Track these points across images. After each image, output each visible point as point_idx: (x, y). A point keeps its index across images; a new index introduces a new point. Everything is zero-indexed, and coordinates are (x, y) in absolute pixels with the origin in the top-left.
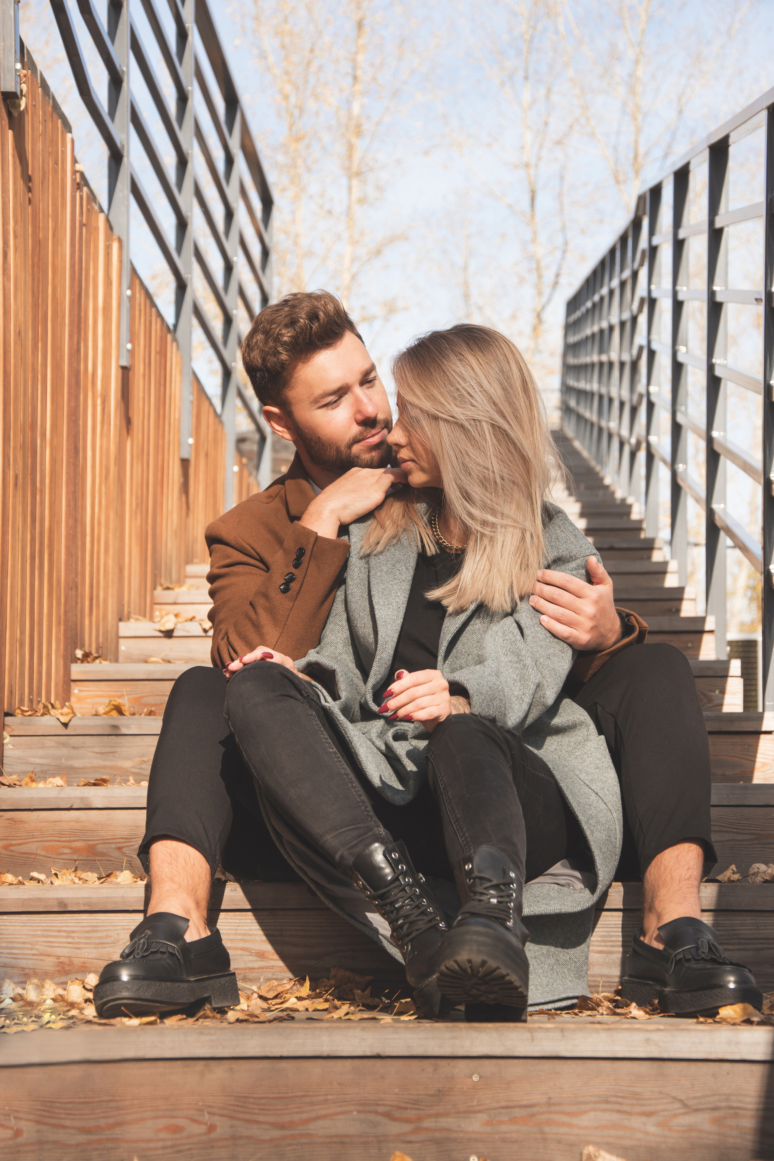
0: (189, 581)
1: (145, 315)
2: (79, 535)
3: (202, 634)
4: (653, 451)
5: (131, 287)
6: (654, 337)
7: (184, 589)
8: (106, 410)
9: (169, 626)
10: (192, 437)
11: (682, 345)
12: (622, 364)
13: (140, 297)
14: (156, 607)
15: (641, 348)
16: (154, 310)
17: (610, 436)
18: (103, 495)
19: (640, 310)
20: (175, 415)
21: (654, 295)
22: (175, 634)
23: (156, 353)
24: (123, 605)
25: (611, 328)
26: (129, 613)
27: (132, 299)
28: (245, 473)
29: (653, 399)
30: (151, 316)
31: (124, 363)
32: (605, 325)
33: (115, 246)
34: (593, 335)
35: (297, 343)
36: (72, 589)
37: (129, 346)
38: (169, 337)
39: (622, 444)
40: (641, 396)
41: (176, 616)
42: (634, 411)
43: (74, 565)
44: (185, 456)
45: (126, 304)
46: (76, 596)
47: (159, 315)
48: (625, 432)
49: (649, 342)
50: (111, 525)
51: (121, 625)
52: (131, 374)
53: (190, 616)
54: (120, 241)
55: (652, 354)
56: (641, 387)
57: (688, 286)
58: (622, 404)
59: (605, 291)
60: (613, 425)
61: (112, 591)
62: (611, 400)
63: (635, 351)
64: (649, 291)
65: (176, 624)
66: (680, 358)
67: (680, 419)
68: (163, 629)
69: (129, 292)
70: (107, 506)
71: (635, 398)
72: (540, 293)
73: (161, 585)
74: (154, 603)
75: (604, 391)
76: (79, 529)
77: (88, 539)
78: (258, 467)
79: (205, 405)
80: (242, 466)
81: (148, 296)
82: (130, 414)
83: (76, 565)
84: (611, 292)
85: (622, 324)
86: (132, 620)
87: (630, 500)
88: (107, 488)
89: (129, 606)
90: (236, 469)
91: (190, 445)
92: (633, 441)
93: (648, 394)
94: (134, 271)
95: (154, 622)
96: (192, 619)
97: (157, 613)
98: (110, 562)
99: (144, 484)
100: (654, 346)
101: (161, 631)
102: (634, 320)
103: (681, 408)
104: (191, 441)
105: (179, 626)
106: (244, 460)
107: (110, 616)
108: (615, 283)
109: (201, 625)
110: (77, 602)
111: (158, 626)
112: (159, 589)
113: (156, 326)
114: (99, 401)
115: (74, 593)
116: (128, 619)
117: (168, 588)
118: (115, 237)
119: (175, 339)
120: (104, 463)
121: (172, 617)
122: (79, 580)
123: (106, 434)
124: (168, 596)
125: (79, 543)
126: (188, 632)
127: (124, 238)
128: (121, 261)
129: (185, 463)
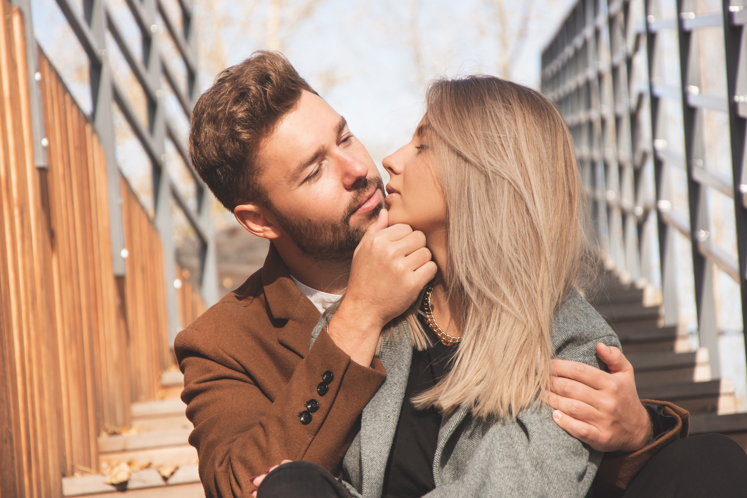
0: (137, 424)
1: (58, 102)
2: (9, 377)
3: (161, 482)
4: (666, 218)
5: (39, 69)
6: (656, 79)
7: (133, 432)
8: (25, 222)
9: (121, 477)
10: (123, 247)
11: (694, 85)
12: (618, 120)
13: (50, 81)
14: (103, 457)
15: (641, 97)
16: (67, 98)
17: (609, 209)
18: (32, 326)
19: (636, 48)
20: (103, 223)
21: (654, 27)
22: (131, 485)
23: (76, 149)
24: (65, 458)
25: (600, 77)
26: (73, 467)
27: (42, 83)
28: (188, 289)
29: (661, 155)
30: (64, 103)
31: (41, 162)
32: (591, 73)
33: (16, 20)
34: (578, 90)
35: (255, 116)
36: (6, 442)
37: (45, 142)
38: (88, 129)
39: (624, 216)
40: (645, 156)
41: (130, 464)
42: (637, 174)
43: (6, 413)
44: (119, 271)
45: (36, 92)
46: (12, 451)
47: (74, 102)
48: (627, 202)
49: (651, 87)
50: (44, 361)
51: (66, 481)
52: (49, 176)
53: (145, 462)
54: (21, 13)
55: (655, 101)
56: (645, 143)
57: (695, 11)
58: (621, 169)
59: (588, 32)
60: (612, 195)
61: (52, 442)
62: (606, 166)
63: (634, 101)
64: (647, 24)
65: (130, 474)
66: (693, 101)
67: (697, 176)
68: (115, 481)
69: (38, 76)
70: (37, 339)
71: (638, 159)
72: (504, 44)
73: (106, 430)
74: (99, 453)
75: (596, 154)
76: (8, 369)
77: (19, 380)
78: (201, 281)
79: (136, 210)
80: (184, 281)
81: (59, 78)
82: (53, 225)
83: (9, 412)
84: (597, 33)
85: (615, 70)
86: (77, 475)
87: (641, 283)
88: (35, 316)
89: (72, 459)
90: (178, 284)
91: (124, 259)
92: (639, 211)
93: (655, 152)
94: (41, 51)
95: (103, 475)
96: (148, 466)
97: (104, 465)
98: (47, 407)
99: (76, 308)
100: (658, 91)
101: (113, 485)
102: (629, 62)
103: (698, 163)
104: (125, 253)
105: (134, 476)
106: (186, 273)
107: (51, 472)
108: (602, 20)
109: (159, 472)
110: (13, 458)
111: (109, 479)
112: (104, 436)
113: (72, 118)
114: (16, 212)
115: (8, 447)
116: (72, 474)
117: (114, 434)
118: (15, 8)
119: (94, 131)
120: (29, 286)
121: (124, 466)
122: (13, 431)
123: (27, 252)
124: (116, 443)
125: (10, 385)
126: (144, 482)
127: (25, 9)
128: (24, 38)
129: (120, 280)
